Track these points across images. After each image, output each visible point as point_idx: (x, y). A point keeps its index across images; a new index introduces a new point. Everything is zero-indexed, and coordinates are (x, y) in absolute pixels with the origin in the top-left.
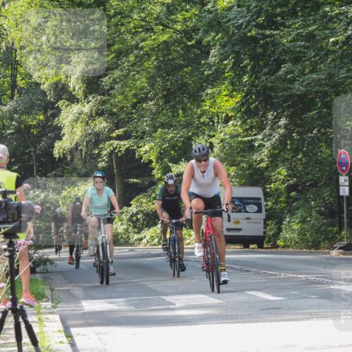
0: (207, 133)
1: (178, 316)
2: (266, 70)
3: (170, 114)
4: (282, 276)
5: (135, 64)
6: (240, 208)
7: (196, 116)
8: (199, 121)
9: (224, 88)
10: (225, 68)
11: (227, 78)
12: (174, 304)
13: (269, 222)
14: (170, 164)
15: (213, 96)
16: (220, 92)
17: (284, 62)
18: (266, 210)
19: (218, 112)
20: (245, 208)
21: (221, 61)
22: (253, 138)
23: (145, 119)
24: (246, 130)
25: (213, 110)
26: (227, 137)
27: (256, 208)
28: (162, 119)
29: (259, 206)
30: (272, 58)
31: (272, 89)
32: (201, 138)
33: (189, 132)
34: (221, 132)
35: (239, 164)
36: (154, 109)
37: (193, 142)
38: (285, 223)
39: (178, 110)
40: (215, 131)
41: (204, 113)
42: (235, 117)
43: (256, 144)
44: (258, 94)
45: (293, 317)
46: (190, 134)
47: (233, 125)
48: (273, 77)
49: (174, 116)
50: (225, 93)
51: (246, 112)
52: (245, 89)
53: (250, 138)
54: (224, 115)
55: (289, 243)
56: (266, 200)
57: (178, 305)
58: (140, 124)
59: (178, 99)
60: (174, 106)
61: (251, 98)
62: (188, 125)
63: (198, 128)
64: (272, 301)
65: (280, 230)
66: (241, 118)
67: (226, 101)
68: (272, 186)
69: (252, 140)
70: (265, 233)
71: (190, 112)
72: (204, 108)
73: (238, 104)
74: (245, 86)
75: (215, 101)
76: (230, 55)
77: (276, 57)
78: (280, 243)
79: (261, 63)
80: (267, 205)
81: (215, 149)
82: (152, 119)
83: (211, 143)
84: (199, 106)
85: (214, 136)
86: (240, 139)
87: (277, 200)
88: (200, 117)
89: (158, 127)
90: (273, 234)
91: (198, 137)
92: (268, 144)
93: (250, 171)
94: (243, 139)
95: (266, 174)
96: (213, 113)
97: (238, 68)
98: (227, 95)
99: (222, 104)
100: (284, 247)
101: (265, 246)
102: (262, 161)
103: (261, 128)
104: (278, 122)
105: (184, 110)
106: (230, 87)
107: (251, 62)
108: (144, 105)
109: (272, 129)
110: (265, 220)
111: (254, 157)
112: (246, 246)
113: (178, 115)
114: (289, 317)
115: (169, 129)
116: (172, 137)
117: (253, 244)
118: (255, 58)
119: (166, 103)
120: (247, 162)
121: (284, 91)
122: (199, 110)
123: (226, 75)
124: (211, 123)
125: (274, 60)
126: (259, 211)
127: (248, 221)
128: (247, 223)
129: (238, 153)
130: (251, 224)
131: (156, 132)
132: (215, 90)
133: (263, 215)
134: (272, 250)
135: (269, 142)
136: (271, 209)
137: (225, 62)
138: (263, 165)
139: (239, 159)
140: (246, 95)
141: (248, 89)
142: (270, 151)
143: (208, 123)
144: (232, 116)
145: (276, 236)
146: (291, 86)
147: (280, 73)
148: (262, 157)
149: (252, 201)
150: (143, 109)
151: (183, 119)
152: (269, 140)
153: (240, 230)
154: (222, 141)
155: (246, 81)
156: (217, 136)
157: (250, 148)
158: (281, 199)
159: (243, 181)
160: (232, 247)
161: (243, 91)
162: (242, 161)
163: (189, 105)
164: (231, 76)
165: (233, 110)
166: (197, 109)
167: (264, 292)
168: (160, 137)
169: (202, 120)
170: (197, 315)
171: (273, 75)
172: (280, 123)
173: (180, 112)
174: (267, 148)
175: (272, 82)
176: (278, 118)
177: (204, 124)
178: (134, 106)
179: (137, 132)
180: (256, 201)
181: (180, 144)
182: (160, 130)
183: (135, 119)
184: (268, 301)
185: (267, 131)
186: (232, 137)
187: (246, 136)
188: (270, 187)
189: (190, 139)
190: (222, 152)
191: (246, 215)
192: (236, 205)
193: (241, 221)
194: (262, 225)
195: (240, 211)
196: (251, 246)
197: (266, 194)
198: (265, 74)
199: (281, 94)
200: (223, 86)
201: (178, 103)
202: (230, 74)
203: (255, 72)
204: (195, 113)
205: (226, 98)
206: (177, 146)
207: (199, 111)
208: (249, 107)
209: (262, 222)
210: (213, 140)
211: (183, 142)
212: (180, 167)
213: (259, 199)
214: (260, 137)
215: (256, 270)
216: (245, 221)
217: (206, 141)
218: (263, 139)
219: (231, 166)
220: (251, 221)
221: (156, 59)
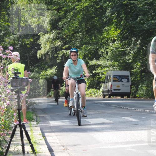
0: (105, 47)
1: (92, 128)
2: (131, 19)
3: (89, 38)
4: (138, 110)
5: (73, 16)
6: (119, 80)
7: (100, 39)
8: (102, 41)
9: (113, 27)
10: (113, 18)
11: (114, 22)
12: (91, 123)
13: (133, 86)
14: (89, 61)
15: (108, 31)
16: (111, 29)
17: (140, 15)
18: (131, 81)
19: (110, 38)
20: (122, 80)
21: (112, 15)
22: (126, 49)
23: (78, 41)
24: (123, 46)
25: (108, 37)
26: (114, 48)
27: (126, 80)
28: (85, 41)
29: (128, 79)
30: (134, 14)
31: (134, 27)
33: (97, 46)
34: (111, 46)
35: (119, 61)
36: (81, 36)
37: (99, 51)
38: (139, 87)
40: (109, 46)
41: (104, 38)
42: (117, 40)
43: (127, 52)
44: (128, 29)
45: (143, 128)
46: (98, 47)
47: (117, 43)
48: (134, 22)
49: (90, 39)
50: (113, 29)
51: (122, 37)
52: (122, 27)
53: (124, 49)
54: (113, 39)
55: (141, 96)
56: (131, 77)
58: (75, 43)
59: (92, 32)
60: (90, 35)
61: (125, 31)
62: (96, 43)
63: (101, 45)
64: (134, 121)
65: (137, 90)
66: (120, 40)
67: (114, 33)
68: (134, 70)
69: (125, 50)
70: (131, 91)
71: (97, 38)
72: (104, 36)
73: (119, 34)
74: (122, 26)
75: (109, 33)
76: (115, 12)
77: (136, 13)
78: (137, 96)
79: (129, 16)
80: (132, 79)
81: (109, 54)
82: (81, 41)
83: (107, 51)
84: (102, 35)
85: (108, 48)
86: (120, 50)
87: (136, 77)
88: (102, 39)
89: (83, 44)
90: (134, 92)
91: (101, 48)
92: (132, 52)
93: (124, 64)
94: (121, 50)
95: (131, 65)
96: (108, 38)
97: (119, 19)
98: (114, 30)
99: (112, 34)
100: (139, 97)
101: (131, 97)
102: (129, 59)
103: (129, 45)
104: (137, 42)
105: (95, 37)
106: (115, 27)
107: (125, 15)
108: (77, 34)
109: (134, 45)
110: (131, 86)
111: (126, 58)
112: (122, 97)
113: (92, 39)
114: (141, 129)
115: (88, 45)
116: (90, 48)
117: (125, 96)
118: (126, 13)
119: (87, 33)
120: (123, 60)
121: (140, 28)
122: (102, 37)
123: (114, 21)
124: (107, 43)
125: (135, 14)
126: (128, 81)
127: (123, 86)
128: (123, 87)
129: (118, 56)
130: (125, 87)
131: (82, 46)
132: (108, 28)
133: (130, 83)
134: (134, 99)
135: (133, 51)
136: (133, 80)
137: (113, 15)
138: (130, 61)
139: (119, 58)
140: (123, 30)
141: (123, 28)
142: (133, 55)
143: (106, 42)
145: (136, 92)
146: (143, 26)
147: (138, 20)
148: (129, 58)
149: (124, 77)
150: (77, 36)
151: (94, 41)
152: (133, 50)
153: (120, 90)
154: (112, 50)
155: (123, 24)
157: (124, 54)
158: (138, 76)
159: (121, 68)
160: (116, 97)
161: (121, 28)
162: (121, 59)
163: (97, 34)
164: (115, 21)
165: (116, 37)
166: (101, 36)
167: (130, 117)
168: (84, 49)
169: (103, 41)
170: (101, 128)
171: (134, 21)
172: (137, 43)
173: (93, 37)
174: (132, 53)
175: (134, 24)
176: (137, 40)
177: (103, 43)
178: (73, 35)
179: (74, 46)
180: (127, 77)
181: (93, 52)
182: (84, 45)
183: (73, 40)
184: (132, 121)
185: (132, 46)
186: (116, 48)
187: (123, 48)
188: (133, 71)
189: (97, 50)
190: (112, 55)
191: (122, 83)
192: (118, 79)
193: (120, 86)
194: (129, 88)
195: (120, 82)
196: (125, 97)
197: (131, 74)
198: (131, 21)
199: (138, 29)
200: (112, 26)
201: (92, 33)
202: (115, 20)
203: (127, 20)
204: (100, 38)
205: (113, 31)
206: (92, 52)
207: (101, 37)
208: (124, 35)
209: (129, 86)
210: (108, 50)
211: (94, 51)
212: (93, 62)
213: (128, 76)
214: (128, 49)
215: (127, 108)
216: (122, 86)
217: (105, 50)
218: (130, 50)
219: (116, 61)
220: (125, 86)
221: (82, 14)
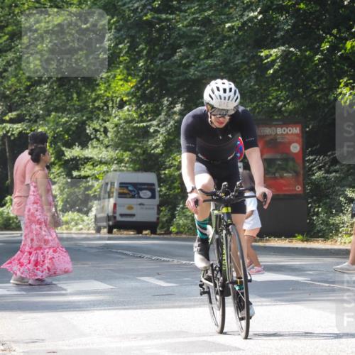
0: (101, 117)
1: (69, 302)
2: (161, 55)
3: (64, 98)
4: (175, 262)
6: (133, 193)
7: (90, 100)
8: (93, 105)
9: (119, 73)
10: (120, 52)
11: (121, 62)
12: (65, 290)
13: (163, 208)
14: (64, 149)
15: (107, 80)
16: (115, 76)
17: (180, 47)
18: (160, 196)
19: (112, 96)
20: (138, 194)
21: (117, 45)
22: (149, 124)
23: (38, 103)
24: (141, 115)
25: (108, 95)
26: (122, 121)
27: (149, 194)
28: (56, 103)
29: (153, 191)
30: (168, 43)
31: (167, 74)
32: (95, 122)
33: (83, 116)
34: (115, 117)
35: (133, 149)
36: (48, 92)
37: (87, 127)
38: (178, 209)
39: (72, 94)
40: (110, 115)
41: (99, 97)
42: (129, 102)
43: (152, 130)
44: (153, 78)
45: (185, 304)
46: (84, 118)
47: (128, 110)
48: (168, 62)
49: (68, 100)
50: (119, 77)
51: (140, 96)
52: (141, 73)
53: (145, 124)
54: (119, 99)
55: (182, 230)
56: (160, 186)
57: (69, 290)
58: (33, 107)
59: (72, 82)
60: (68, 90)
61: (146, 82)
62: (82, 109)
63: (92, 112)
64: (164, 287)
65: (173, 216)
66: (136, 103)
67: (121, 85)
68: (167, 172)
69: (148, 126)
70: (158, 219)
71: (84, 96)
72: (99, 92)
73: (133, 89)
74: (140, 71)
75: (109, 86)
76: (125, 39)
77: (171, 42)
78: (173, 229)
79: (156, 48)
80: (161, 191)
81: (109, 134)
82: (46, 103)
83: (105, 128)
84: (93, 90)
85: (108, 121)
86: (135, 125)
87: (170, 186)
88: (94, 101)
89: (52, 111)
90: (167, 220)
91: (93, 121)
92: (162, 130)
93: (144, 157)
94: (138, 125)
95: (160, 159)
96: (108, 97)
97: (134, 54)
98: (121, 80)
99: (117, 88)
100: (177, 233)
101: (158, 231)
102: (157, 146)
103: (156, 113)
104: (173, 108)
105: (79, 94)
106: (125, 72)
107: (146, 46)
108: (38, 88)
109: (169, 115)
110: (159, 206)
111: (150, 143)
112: (139, 232)
113: (72, 99)
114: (181, 304)
115: (62, 113)
116: (66, 121)
117: (146, 230)
118: (150, 42)
119: (59, 86)
120: (141, 148)
121: (179, 75)
122: (94, 94)
123: (121, 59)
124: (105, 108)
125: (170, 44)
126: (153, 197)
127: (142, 206)
128: (142, 208)
129: (132, 139)
130: (145, 209)
131: (49, 115)
132: (109, 74)
133: (157, 201)
134: (165, 236)
135: (164, 128)
136: (165, 194)
137: (121, 46)
138: (158, 151)
139: (133, 144)
140: (142, 80)
141: (143, 74)
142: (165, 137)
143: (103, 107)
144: (126, 101)
145: (170, 222)
146: (187, 71)
147: (175, 58)
148: (156, 144)
149: (143, 187)
150: (37, 92)
151: (77, 103)
152: (164, 126)
153: (133, 215)
154: (116, 126)
155: (142, 66)
156: (111, 121)
157: (145, 134)
158: (176, 185)
159: (137, 166)
160: (125, 232)
161: (138, 75)
162: (136, 146)
163: (83, 88)
164: (125, 60)
165: (128, 94)
166: (92, 93)
167: (157, 279)
168: (54, 121)
169: (96, 104)
170: (89, 301)
171: (168, 60)
172: (175, 109)
173: (75, 96)
174: (162, 134)
175: (167, 67)
176: (173, 103)
177: (98, 108)
178: (28, 89)
179: (30, 115)
180: (150, 187)
181: (74, 128)
182: (53, 113)
183: (29, 102)
184: (160, 287)
185: (162, 117)
186: (128, 121)
187: (142, 122)
188: (165, 173)
189: (83, 123)
190: (116, 136)
191: (140, 201)
192: (130, 191)
193: (135, 207)
194: (155, 211)
195: (133, 197)
196: (144, 232)
197: (160, 180)
198: (160, 59)
199: (175, 79)
200: (119, 71)
201: (73, 86)
202: (125, 58)
203: (151, 57)
204: (90, 97)
205: (121, 83)
206: (70, 130)
207: (93, 96)
208: (144, 92)
209: (156, 207)
210: (107, 124)
211: (77, 126)
212: (73, 151)
213: (153, 185)
214: (155, 123)
215: (149, 256)
216: (139, 207)
217: (101, 125)
218: (158, 125)
219: (125, 151)
220: (144, 207)
